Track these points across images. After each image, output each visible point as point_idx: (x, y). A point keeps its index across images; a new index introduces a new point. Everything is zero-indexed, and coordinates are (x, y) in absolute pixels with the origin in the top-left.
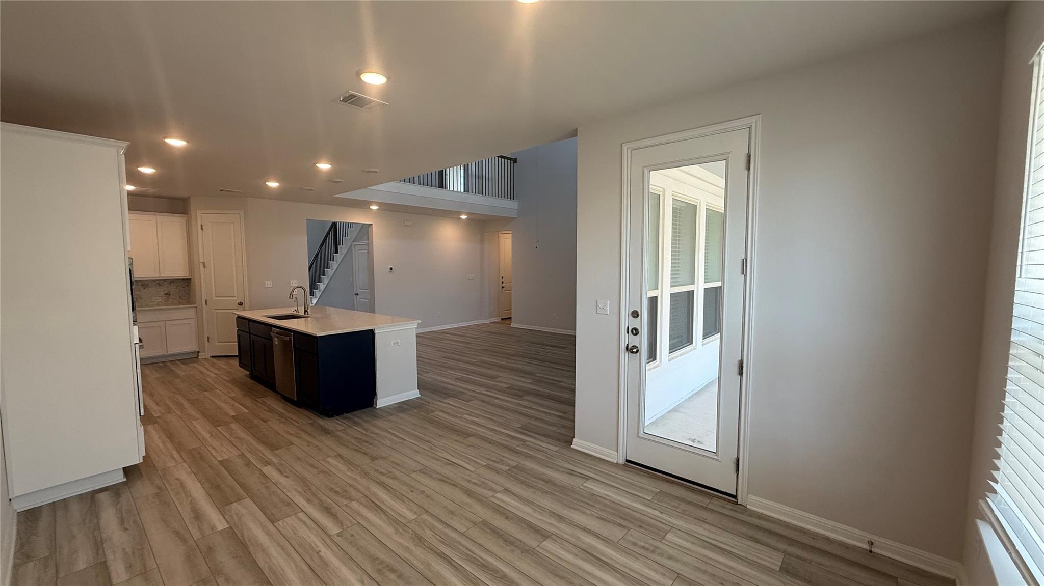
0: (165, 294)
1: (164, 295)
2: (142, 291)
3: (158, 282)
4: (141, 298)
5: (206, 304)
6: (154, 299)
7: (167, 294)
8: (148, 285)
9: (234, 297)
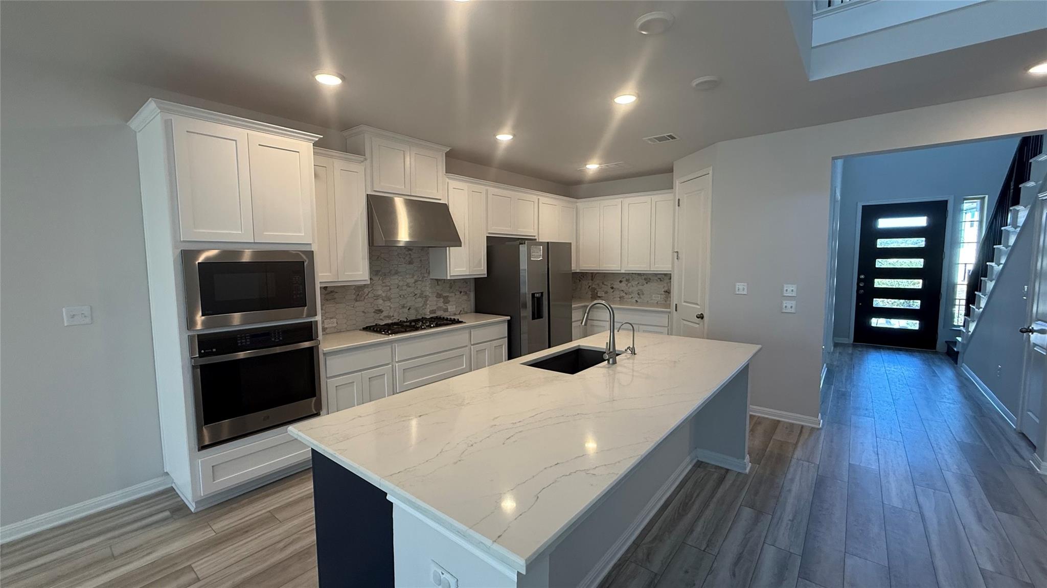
0: (664, 291)
1: (664, 293)
2: (645, 286)
3: (659, 276)
4: (643, 294)
5: (676, 310)
6: (655, 297)
7: (666, 292)
8: (650, 279)
9: (697, 304)
